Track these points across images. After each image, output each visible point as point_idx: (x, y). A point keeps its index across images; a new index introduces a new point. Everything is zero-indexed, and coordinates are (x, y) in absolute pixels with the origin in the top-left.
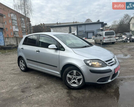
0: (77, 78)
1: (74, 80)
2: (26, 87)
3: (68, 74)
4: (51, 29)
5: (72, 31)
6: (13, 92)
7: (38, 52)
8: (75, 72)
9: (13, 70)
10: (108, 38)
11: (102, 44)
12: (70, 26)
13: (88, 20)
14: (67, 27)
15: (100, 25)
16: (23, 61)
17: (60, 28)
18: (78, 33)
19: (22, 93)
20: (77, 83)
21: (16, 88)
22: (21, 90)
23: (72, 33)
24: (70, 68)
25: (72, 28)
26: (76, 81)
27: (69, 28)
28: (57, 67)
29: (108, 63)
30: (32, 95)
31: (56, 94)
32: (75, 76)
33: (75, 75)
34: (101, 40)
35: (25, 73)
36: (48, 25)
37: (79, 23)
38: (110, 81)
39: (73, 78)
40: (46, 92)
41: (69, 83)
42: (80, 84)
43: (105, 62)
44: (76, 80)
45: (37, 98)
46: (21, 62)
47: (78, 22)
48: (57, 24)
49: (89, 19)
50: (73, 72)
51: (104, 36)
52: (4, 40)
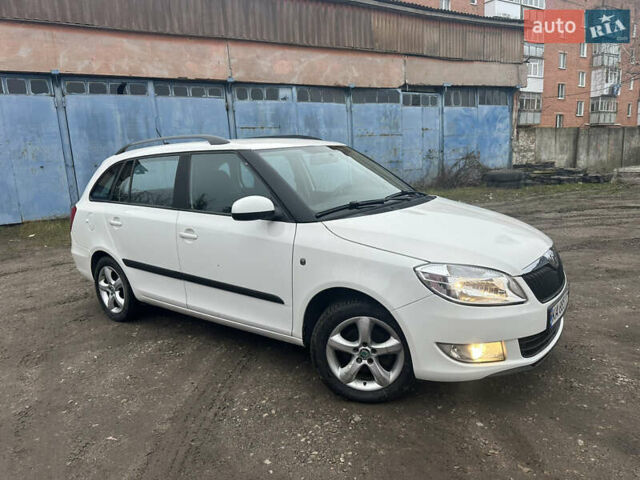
52: (511, 140)
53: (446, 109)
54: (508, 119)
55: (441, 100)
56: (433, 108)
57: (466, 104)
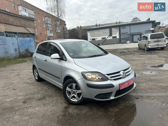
0: (76, 92)
1: (73, 95)
2: (30, 97)
3: (67, 88)
4: (88, 32)
5: (113, 33)
6: (15, 101)
7: (45, 62)
8: (74, 85)
9: (29, 79)
10: (155, 42)
11: (147, 50)
12: (110, 28)
13: (135, 19)
14: (107, 30)
15: (151, 25)
16: (36, 70)
17: (98, 31)
18: (120, 35)
19: (23, 103)
20: (76, 97)
21: (20, 98)
22: (24, 100)
23: (113, 36)
24: (69, 80)
25: (113, 29)
26: (75, 96)
27: (109, 30)
28: (60, 79)
29: (110, 77)
30: (30, 107)
31: (53, 108)
32: (74, 90)
33: (75, 88)
34: (145, 45)
35: (38, 83)
36: (85, 28)
37: (124, 23)
38: (112, 98)
39: (72, 92)
40: (44, 105)
41: (68, 96)
42: (80, 99)
43: (106, 75)
44: (75, 94)
45: (33, 110)
46: (35, 71)
47: (122, 22)
48: (97, 25)
49: (137, 18)
50: (73, 85)
51: (149, 40)
52: (35, 46)
53: (18, 38)
54: (34, 41)
55: (16, 36)
56: (15, 38)
57: (23, 37)
